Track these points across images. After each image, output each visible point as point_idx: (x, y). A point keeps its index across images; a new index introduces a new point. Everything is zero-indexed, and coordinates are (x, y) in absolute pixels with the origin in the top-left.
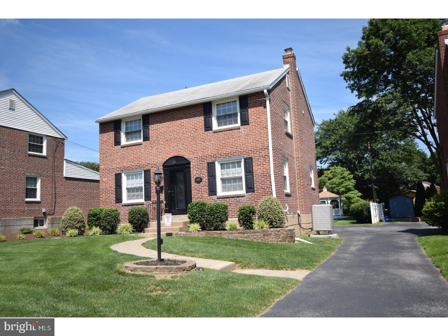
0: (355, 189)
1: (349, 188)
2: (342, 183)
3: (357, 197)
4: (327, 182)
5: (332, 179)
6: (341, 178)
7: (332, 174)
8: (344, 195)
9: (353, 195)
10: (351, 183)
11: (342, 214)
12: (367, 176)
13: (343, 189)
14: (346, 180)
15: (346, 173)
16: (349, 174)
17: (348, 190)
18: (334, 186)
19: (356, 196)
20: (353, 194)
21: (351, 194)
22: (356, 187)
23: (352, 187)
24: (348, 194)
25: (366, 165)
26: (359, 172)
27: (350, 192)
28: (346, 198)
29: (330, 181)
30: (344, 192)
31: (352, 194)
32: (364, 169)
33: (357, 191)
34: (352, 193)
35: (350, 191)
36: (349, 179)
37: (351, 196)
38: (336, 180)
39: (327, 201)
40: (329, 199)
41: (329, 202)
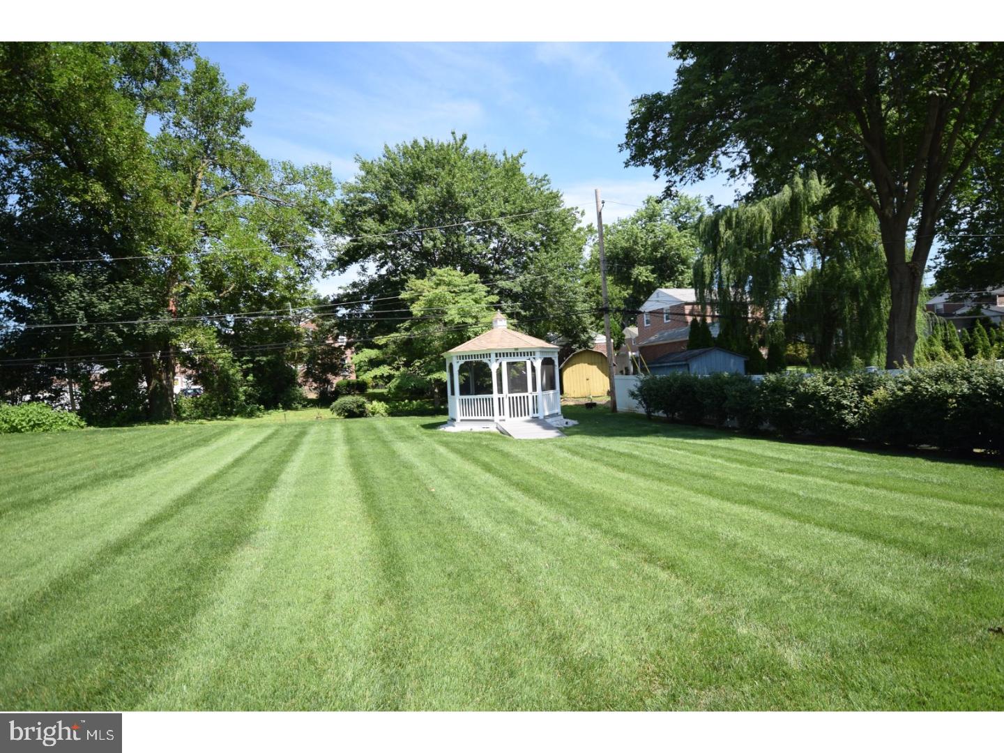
15: (481, 291)
16: (488, 293)
39: (532, 363)
40: (538, 355)
41: (538, 364)
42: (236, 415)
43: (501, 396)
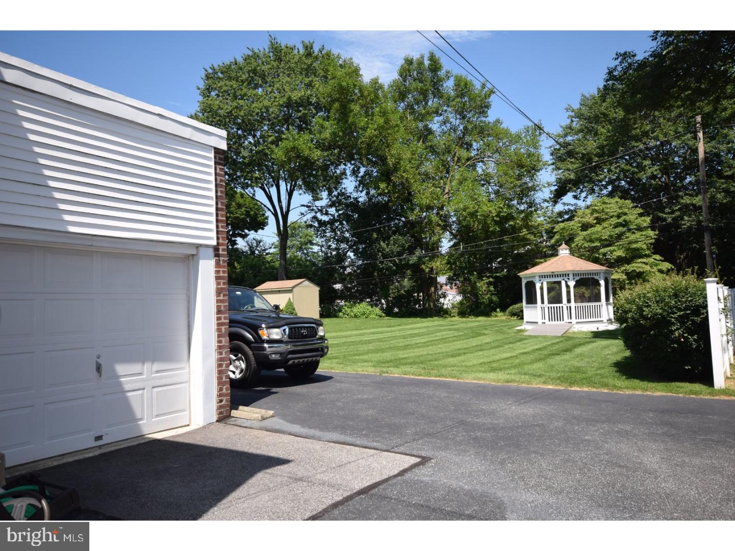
0: (654, 253)
1: (637, 249)
2: (619, 237)
3: (658, 274)
4: (578, 234)
5: (592, 226)
6: (616, 226)
7: (596, 215)
8: (623, 268)
9: (648, 268)
10: (644, 238)
11: (612, 316)
12: (687, 222)
13: (620, 253)
14: (629, 230)
15: (633, 214)
16: (641, 215)
17: (634, 255)
18: (597, 244)
19: (655, 269)
20: (646, 264)
21: (640, 265)
22: (658, 248)
23: (645, 247)
24: (633, 265)
25: (686, 194)
26: (669, 213)
27: (640, 260)
28: (627, 274)
29: (585, 233)
30: (620, 261)
31: (644, 266)
32: (680, 204)
33: (658, 257)
34: (644, 263)
35: (641, 257)
36: (640, 229)
37: (641, 270)
38: (604, 231)
39: (566, 282)
40: (571, 276)
41: (572, 284)
42: (470, 315)
43: (543, 306)
